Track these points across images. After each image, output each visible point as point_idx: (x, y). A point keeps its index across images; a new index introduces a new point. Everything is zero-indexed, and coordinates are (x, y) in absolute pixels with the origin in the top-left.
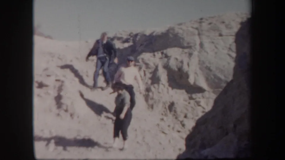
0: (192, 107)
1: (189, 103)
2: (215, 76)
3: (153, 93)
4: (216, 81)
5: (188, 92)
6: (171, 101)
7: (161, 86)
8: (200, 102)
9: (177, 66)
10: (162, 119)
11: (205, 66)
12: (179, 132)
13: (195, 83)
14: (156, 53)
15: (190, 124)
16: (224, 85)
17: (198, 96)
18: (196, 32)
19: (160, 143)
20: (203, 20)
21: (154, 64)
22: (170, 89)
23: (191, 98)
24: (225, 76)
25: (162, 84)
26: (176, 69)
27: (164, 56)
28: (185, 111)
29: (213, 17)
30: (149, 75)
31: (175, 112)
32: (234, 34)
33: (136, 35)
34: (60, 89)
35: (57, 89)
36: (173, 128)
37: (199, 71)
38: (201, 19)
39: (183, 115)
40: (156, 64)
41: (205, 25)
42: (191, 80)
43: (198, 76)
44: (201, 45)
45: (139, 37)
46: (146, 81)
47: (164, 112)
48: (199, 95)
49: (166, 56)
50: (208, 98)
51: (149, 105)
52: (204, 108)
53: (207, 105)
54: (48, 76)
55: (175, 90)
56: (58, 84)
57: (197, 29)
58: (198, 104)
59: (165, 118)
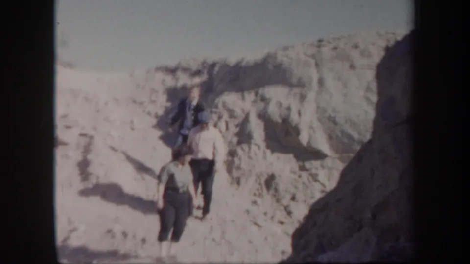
0: (304, 183)
1: (300, 176)
2: (343, 132)
3: (240, 159)
4: (345, 141)
5: (298, 157)
6: (270, 173)
7: (254, 148)
8: (317, 175)
9: (280, 116)
10: (255, 203)
11: (327, 115)
12: (282, 223)
13: (309, 143)
14: (246, 94)
15: (301, 211)
16: (358, 147)
17: (314, 165)
18: (312, 62)
19: (250, 242)
20: (323, 43)
21: (243, 111)
22: (268, 152)
23: (302, 168)
24: (359, 133)
25: (256, 144)
26: (280, 121)
27: (259, 98)
28: (293, 190)
29: (339, 39)
30: (234, 130)
31: (276, 190)
32: (374, 67)
33: (213, 65)
34: (87, 149)
35: (82, 149)
36: (272, 218)
37: (316, 124)
38: (320, 41)
39: (288, 197)
40: (246, 111)
41: (326, 51)
42: (304, 139)
43: (314, 132)
44: (321, 82)
45: (217, 69)
46: (229, 138)
47: (258, 190)
48: (316, 164)
49: (263, 99)
50: (330, 169)
51: (233, 178)
52: (323, 185)
53: (329, 180)
54: (68, 127)
55: (276, 155)
56: (83, 141)
57: (313, 56)
58: (314, 177)
59: (259, 201)
